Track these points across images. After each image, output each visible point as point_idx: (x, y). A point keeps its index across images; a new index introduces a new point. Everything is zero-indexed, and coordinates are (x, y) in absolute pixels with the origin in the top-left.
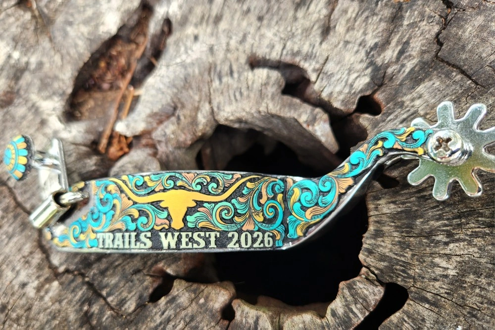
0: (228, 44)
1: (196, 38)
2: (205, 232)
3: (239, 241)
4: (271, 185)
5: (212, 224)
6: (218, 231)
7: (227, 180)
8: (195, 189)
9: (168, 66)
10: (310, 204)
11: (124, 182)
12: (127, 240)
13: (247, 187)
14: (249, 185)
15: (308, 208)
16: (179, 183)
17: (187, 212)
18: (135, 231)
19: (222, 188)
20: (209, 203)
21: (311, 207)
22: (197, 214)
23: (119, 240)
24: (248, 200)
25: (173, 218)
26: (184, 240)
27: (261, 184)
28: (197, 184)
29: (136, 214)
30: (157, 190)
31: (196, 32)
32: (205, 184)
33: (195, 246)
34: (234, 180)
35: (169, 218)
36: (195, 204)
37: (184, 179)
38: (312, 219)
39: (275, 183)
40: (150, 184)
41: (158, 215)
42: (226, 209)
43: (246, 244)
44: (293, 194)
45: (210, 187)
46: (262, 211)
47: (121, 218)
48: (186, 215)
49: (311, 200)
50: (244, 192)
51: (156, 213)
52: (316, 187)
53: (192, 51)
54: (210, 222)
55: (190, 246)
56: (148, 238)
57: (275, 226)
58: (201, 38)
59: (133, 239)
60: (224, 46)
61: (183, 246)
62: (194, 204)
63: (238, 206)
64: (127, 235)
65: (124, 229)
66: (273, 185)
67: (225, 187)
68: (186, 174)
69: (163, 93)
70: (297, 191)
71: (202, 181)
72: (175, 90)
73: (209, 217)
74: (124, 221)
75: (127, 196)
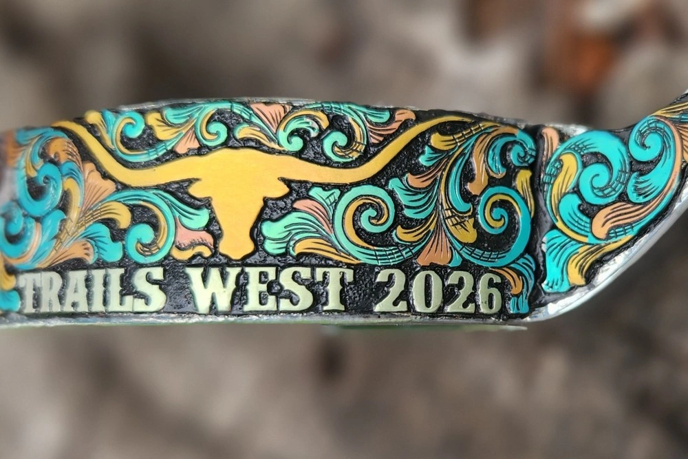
2: (313, 267)
3: (405, 295)
4: (500, 143)
5: (333, 246)
6: (349, 266)
7: (377, 124)
8: (287, 147)
10: (605, 196)
11: (92, 129)
12: (98, 289)
13: (431, 147)
14: (436, 140)
15: (600, 208)
16: (242, 132)
17: (262, 210)
18: (119, 265)
19: (362, 148)
20: (325, 187)
21: (607, 206)
22: (292, 218)
23: (76, 291)
24: (433, 184)
25: (223, 227)
26: (254, 288)
27: (472, 141)
28: (292, 134)
29: (124, 218)
30: (181, 150)
32: (314, 134)
33: (285, 304)
34: (395, 126)
35: (214, 228)
36: (286, 190)
37: (255, 120)
38: (608, 237)
39: (511, 139)
40: (161, 133)
41: (184, 219)
42: (371, 205)
43: (428, 304)
44: (559, 169)
45: (327, 144)
46: (474, 215)
47: (81, 231)
48: (260, 219)
49: (608, 185)
50: (422, 160)
51: (177, 214)
52: (623, 149)
54: (329, 241)
55: (271, 303)
56: (155, 282)
57: (509, 257)
59: (115, 287)
61: (253, 304)
62: (283, 190)
63: (403, 199)
64: (98, 275)
65: (91, 260)
66: (506, 145)
67: (368, 145)
68: (262, 107)
70: (571, 162)
71: (304, 126)
73: (325, 227)
74: (91, 238)
75: (99, 168)
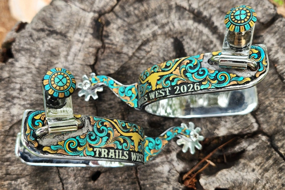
0: (265, 185)
1: (253, 170)
9: (236, 172)
11: (116, 123)
12: (117, 154)
17: (138, 144)
18: (121, 150)
21: (153, 149)
23: (112, 153)
29: (122, 141)
30: (130, 131)
31: (255, 167)
40: (128, 127)
41: (131, 143)
47: (113, 142)
53: (249, 174)
56: (127, 154)
58: (255, 171)
59: (121, 154)
60: (263, 184)
64: (117, 151)
65: (115, 148)
69: (228, 181)
72: (233, 185)
74: (116, 144)
75: (117, 130)
